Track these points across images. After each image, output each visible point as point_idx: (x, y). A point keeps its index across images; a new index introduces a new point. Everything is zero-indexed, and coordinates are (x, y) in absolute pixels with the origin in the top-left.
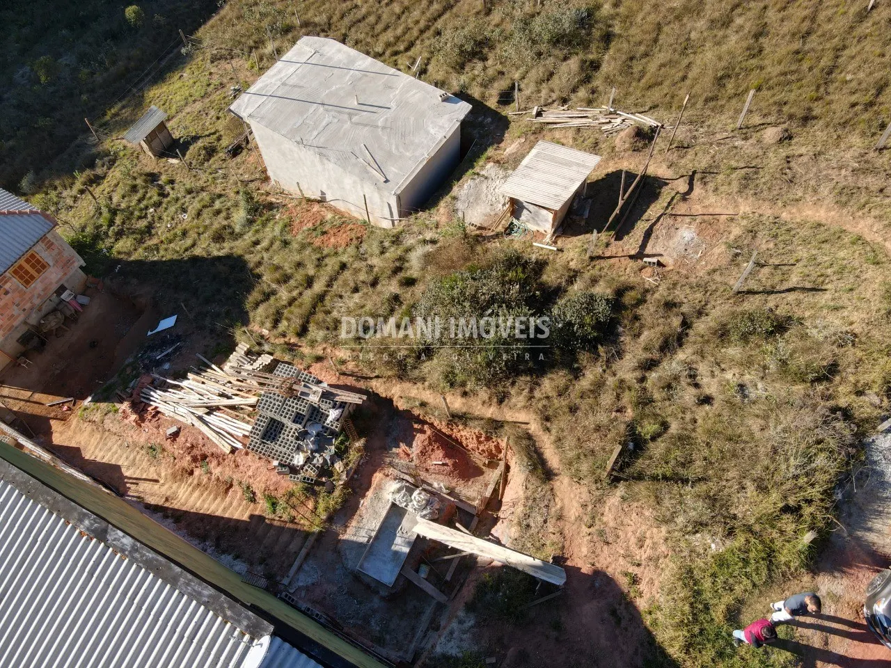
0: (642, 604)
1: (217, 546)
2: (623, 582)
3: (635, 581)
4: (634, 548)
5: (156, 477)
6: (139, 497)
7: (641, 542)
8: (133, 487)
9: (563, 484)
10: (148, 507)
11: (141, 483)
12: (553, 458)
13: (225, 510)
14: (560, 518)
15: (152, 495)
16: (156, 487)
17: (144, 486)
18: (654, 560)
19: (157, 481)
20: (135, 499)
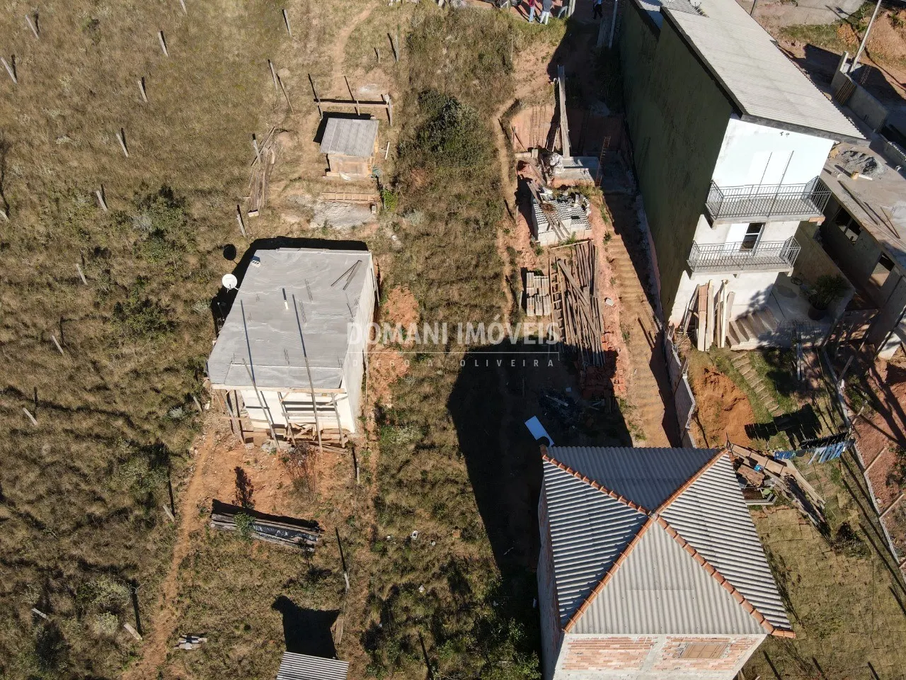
0: (552, 50)
1: (641, 239)
2: (549, 60)
3: (543, 58)
4: (532, 63)
5: (638, 323)
6: (655, 320)
7: (527, 61)
8: (653, 336)
9: (518, 95)
10: (654, 307)
11: (647, 330)
12: (510, 103)
13: (623, 253)
14: (533, 91)
15: (647, 314)
16: (642, 317)
17: (648, 326)
18: (534, 54)
19: (639, 320)
20: (658, 320)
